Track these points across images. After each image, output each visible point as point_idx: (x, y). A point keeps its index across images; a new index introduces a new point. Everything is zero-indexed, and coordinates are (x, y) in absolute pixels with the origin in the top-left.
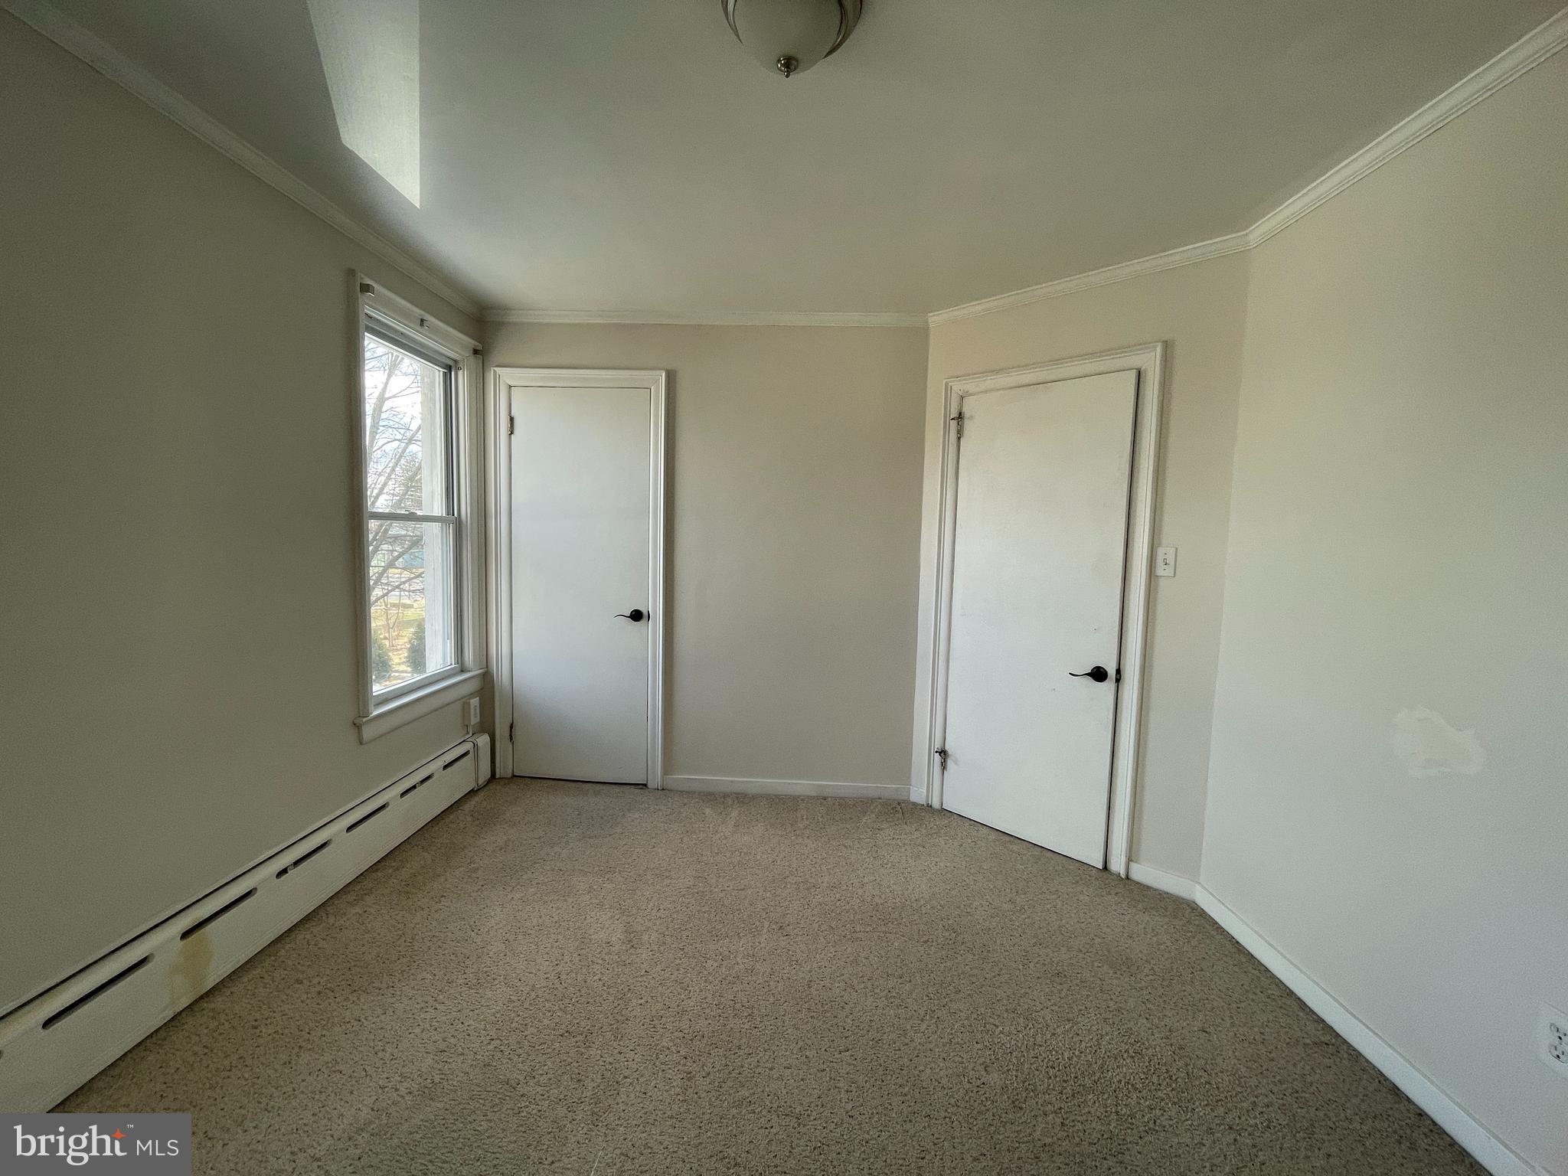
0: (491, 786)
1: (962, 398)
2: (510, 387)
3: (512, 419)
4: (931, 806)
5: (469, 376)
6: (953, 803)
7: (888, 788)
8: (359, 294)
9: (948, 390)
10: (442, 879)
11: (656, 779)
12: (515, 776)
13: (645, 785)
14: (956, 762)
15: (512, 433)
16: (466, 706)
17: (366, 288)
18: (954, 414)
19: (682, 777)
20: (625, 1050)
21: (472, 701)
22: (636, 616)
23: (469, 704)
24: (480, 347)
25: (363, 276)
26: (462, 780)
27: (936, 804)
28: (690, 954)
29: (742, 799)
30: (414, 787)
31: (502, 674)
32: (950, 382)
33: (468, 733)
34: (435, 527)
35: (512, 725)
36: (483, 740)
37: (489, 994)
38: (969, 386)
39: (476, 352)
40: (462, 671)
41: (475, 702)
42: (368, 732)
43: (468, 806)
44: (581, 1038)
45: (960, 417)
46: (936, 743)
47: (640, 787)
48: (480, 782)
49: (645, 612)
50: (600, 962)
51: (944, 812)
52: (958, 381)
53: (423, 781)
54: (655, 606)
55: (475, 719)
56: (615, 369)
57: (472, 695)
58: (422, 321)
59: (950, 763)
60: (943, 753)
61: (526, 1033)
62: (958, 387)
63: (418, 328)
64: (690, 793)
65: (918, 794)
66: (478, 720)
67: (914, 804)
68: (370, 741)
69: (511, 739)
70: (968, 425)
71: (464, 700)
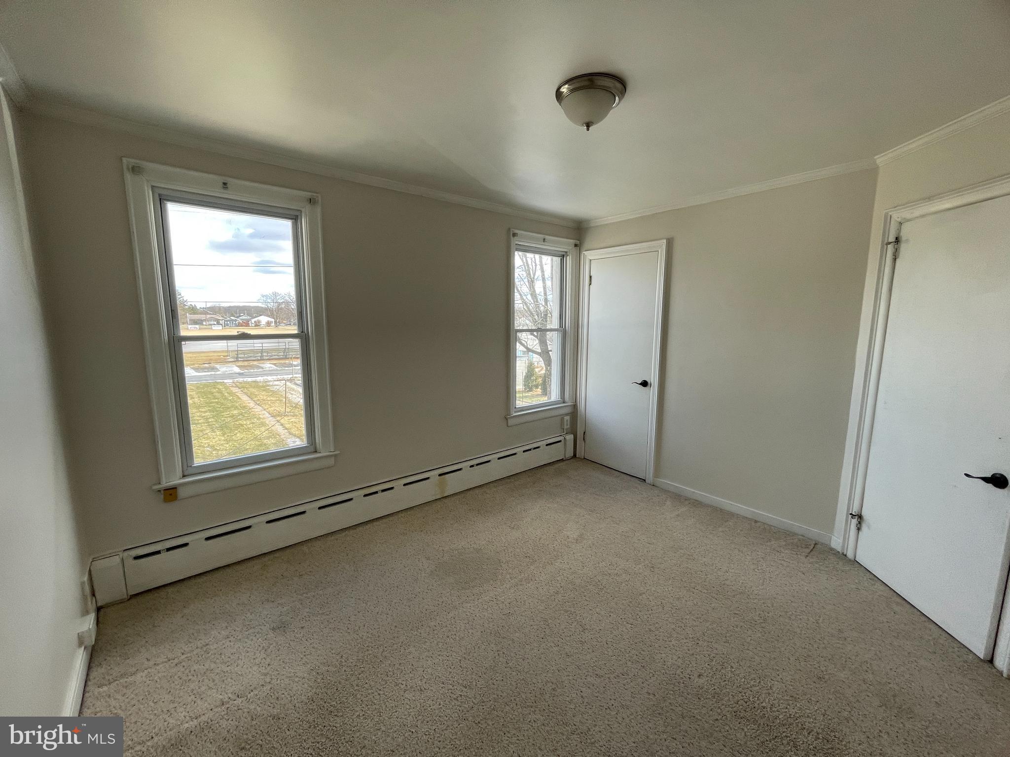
0: (572, 460)
1: (901, 223)
2: (591, 260)
3: (591, 277)
4: (846, 556)
5: (572, 259)
6: (863, 558)
7: (814, 532)
8: (512, 237)
9: (887, 219)
10: (527, 490)
11: (650, 478)
12: (584, 458)
13: (645, 480)
14: (869, 527)
15: (590, 284)
16: (562, 419)
17: (514, 235)
18: (892, 239)
19: (662, 481)
20: (543, 572)
21: (565, 417)
22: (645, 384)
23: (564, 418)
24: (578, 242)
25: (513, 230)
26: (556, 453)
27: (850, 555)
28: (598, 556)
29: (696, 504)
30: (530, 450)
31: (581, 406)
32: (891, 211)
33: (564, 432)
34: (555, 334)
35: (584, 432)
36: (570, 437)
37: (514, 533)
38: (906, 214)
39: (576, 245)
40: (564, 402)
41: (567, 418)
42: (511, 422)
43: (557, 466)
44: (531, 561)
45: (897, 240)
46: (854, 508)
47: (641, 480)
48: (567, 457)
49: (649, 382)
50: (559, 541)
51: (855, 562)
52: (896, 210)
53: (534, 448)
54: (654, 379)
55: (567, 426)
56: (640, 243)
57: (567, 414)
58: (544, 239)
59: (864, 527)
60: (860, 517)
61: (516, 550)
62: (896, 216)
63: (543, 243)
64: (666, 491)
65: (836, 543)
66: (569, 426)
67: (832, 549)
68: (511, 426)
69: (584, 439)
70: (903, 247)
71: (562, 416)
